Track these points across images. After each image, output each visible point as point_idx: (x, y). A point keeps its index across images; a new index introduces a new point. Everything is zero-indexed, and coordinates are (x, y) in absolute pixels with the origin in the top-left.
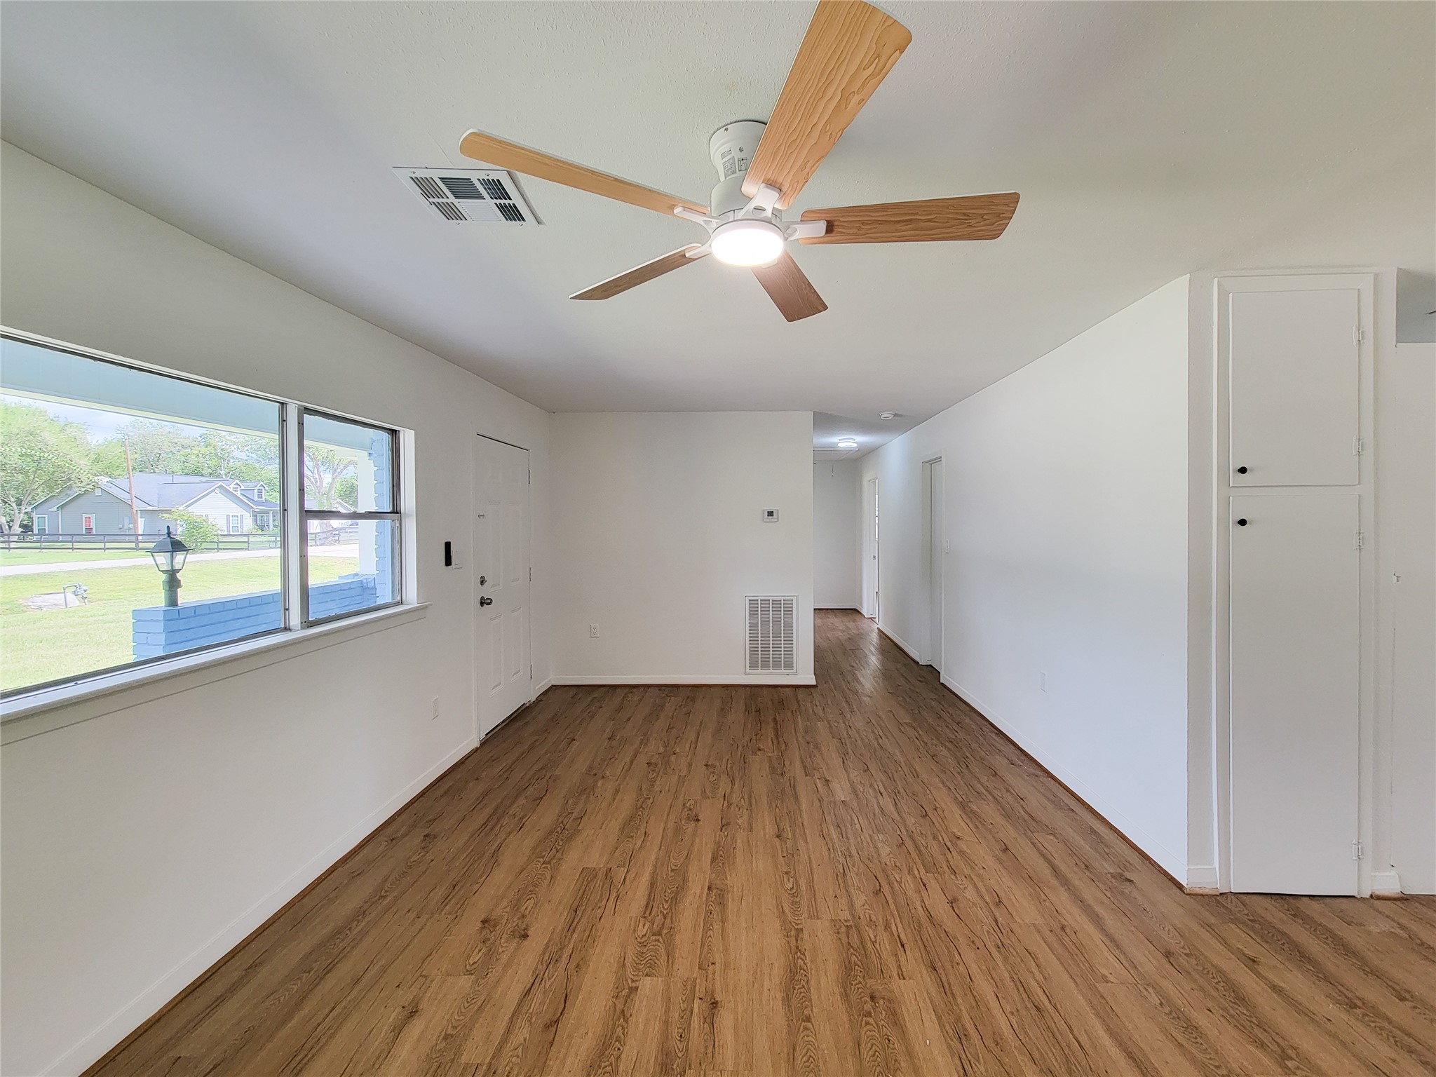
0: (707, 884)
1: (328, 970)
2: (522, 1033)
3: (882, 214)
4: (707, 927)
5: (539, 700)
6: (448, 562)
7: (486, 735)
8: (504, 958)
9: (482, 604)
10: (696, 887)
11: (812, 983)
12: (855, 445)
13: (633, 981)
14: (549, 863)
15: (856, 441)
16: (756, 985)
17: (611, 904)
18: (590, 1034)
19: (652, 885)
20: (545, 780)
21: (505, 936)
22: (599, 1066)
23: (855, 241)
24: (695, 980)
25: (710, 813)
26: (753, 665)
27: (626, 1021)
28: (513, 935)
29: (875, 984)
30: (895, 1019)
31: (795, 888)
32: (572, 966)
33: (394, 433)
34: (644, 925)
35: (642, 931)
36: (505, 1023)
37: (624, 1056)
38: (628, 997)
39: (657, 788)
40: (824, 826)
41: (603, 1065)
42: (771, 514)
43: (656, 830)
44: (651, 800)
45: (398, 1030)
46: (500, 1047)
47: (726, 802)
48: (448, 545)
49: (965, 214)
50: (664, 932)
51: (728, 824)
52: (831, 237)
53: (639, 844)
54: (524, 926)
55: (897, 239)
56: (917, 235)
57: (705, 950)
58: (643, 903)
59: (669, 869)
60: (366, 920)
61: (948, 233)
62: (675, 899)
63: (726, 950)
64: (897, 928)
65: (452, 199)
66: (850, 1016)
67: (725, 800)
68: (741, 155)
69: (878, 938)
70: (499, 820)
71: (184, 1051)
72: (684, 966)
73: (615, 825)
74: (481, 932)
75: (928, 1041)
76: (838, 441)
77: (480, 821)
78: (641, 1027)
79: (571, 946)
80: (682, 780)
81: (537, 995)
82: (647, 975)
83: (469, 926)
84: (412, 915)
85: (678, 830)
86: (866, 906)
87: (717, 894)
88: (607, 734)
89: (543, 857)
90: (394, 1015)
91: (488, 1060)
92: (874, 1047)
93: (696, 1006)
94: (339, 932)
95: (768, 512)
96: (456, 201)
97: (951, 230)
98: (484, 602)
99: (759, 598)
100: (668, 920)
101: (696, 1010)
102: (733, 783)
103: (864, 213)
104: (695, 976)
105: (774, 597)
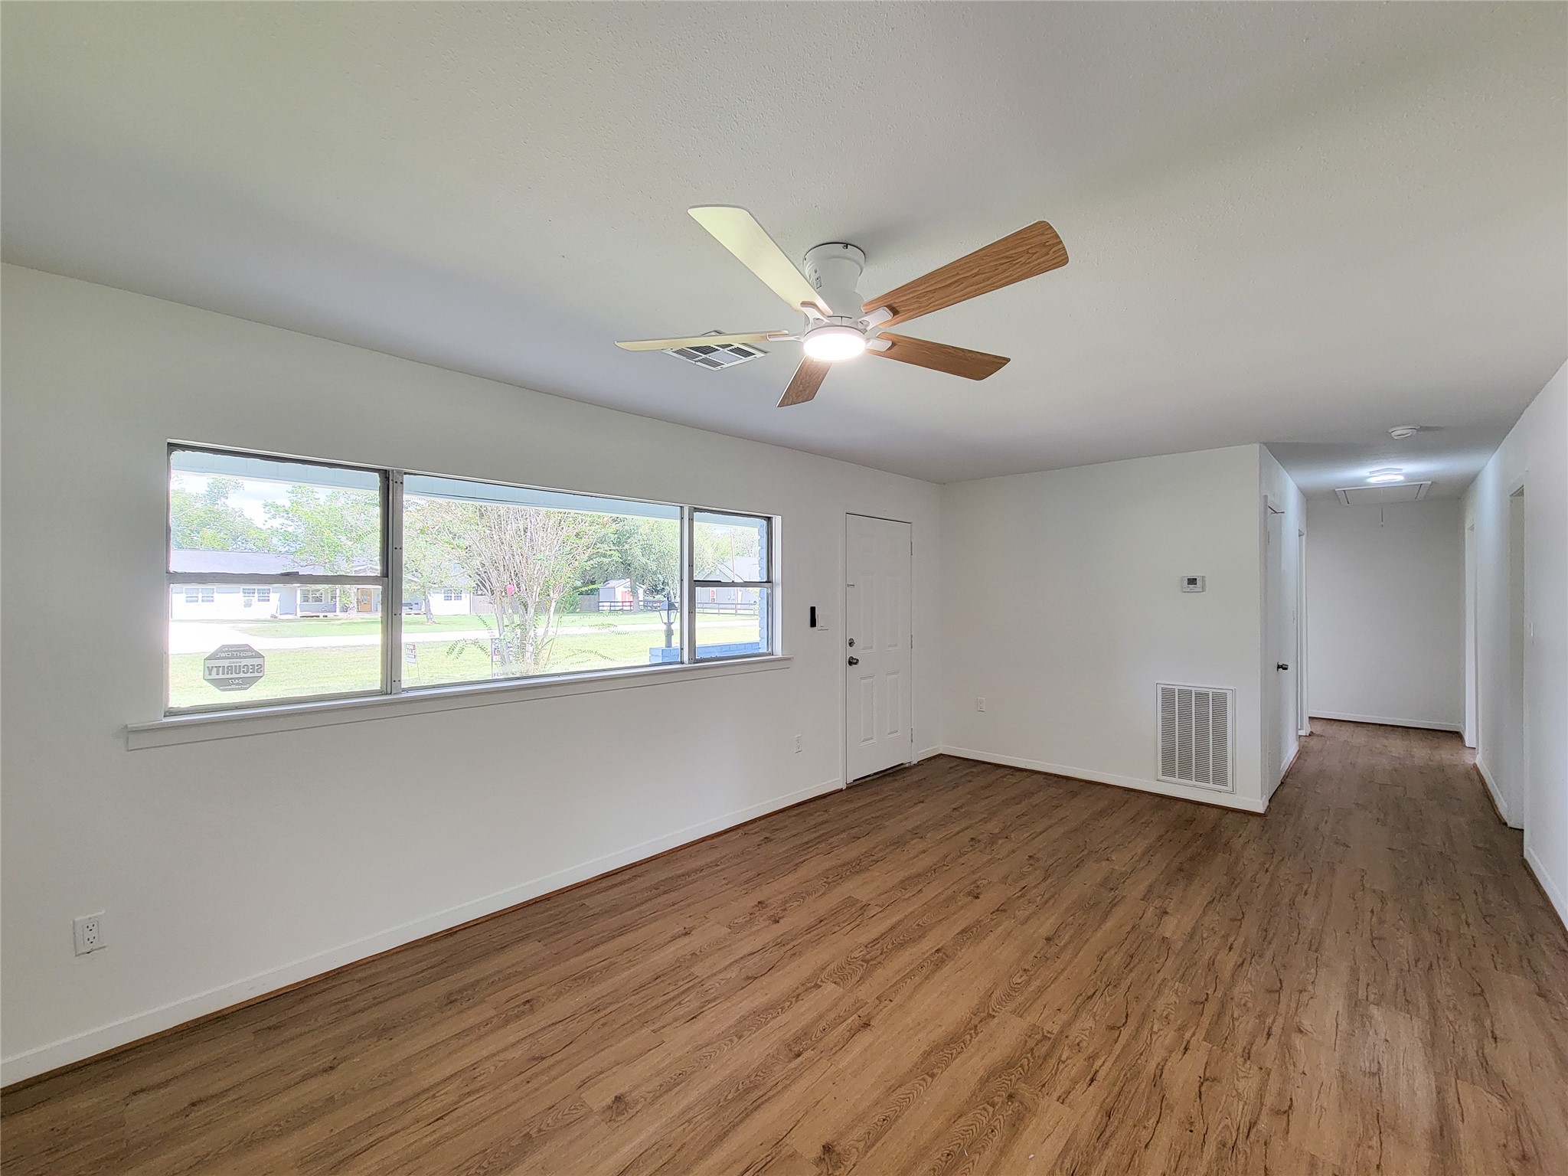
0: (939, 946)
1: (665, 893)
2: (732, 974)
3: (926, 285)
4: (910, 975)
5: (920, 763)
6: (813, 624)
7: (855, 781)
8: (755, 928)
9: (850, 663)
10: (927, 945)
11: (963, 1056)
12: (1401, 478)
13: (822, 981)
14: (829, 883)
15: (1404, 471)
16: (911, 1031)
17: (849, 928)
18: (768, 996)
19: (893, 928)
20: (873, 826)
21: (765, 917)
22: (759, 1016)
23: (926, 312)
24: (867, 1003)
25: (991, 898)
26: (1168, 770)
27: (796, 1001)
28: (769, 918)
29: (1025, 1090)
30: (1016, 1124)
31: (1022, 985)
32: (790, 953)
33: (769, 519)
34: (862, 951)
35: (856, 954)
36: (726, 963)
37: (778, 1019)
38: (810, 988)
39: (961, 860)
40: (1112, 952)
41: (762, 1016)
42: (1192, 581)
43: (931, 892)
44: (948, 867)
45: (674, 938)
46: (714, 975)
47: (1020, 893)
48: (813, 610)
49: (1007, 257)
50: (870, 964)
51: (1004, 911)
52: (899, 318)
53: (906, 897)
54: (781, 916)
55: (963, 298)
56: (978, 289)
57: (894, 988)
58: (874, 937)
59: (917, 923)
60: (701, 874)
61: (1007, 277)
62: (902, 945)
63: (910, 998)
64: (1103, 1065)
65: (704, 356)
66: (973, 1095)
67: (1021, 891)
68: (817, 275)
69: (1069, 1061)
70: (818, 842)
71: (587, 902)
72: (867, 991)
73: (901, 875)
74: (753, 907)
75: (1032, 1156)
76: (1368, 474)
77: (806, 839)
78: (803, 1010)
79: (800, 941)
80: (991, 862)
81: (757, 958)
82: (835, 983)
83: (751, 901)
84: (724, 882)
85: (952, 898)
86: (1087, 1033)
87: (941, 957)
88: (953, 806)
89: (827, 878)
90: (679, 929)
91: (704, 977)
92: (973, 1127)
93: (851, 1019)
94: (683, 875)
95: (1188, 579)
96: (707, 356)
97: (1008, 274)
98: (852, 662)
99: (1177, 688)
100: (883, 957)
101: (849, 1021)
102: (1044, 879)
103: (909, 291)
104: (869, 1001)
105: (1199, 689)
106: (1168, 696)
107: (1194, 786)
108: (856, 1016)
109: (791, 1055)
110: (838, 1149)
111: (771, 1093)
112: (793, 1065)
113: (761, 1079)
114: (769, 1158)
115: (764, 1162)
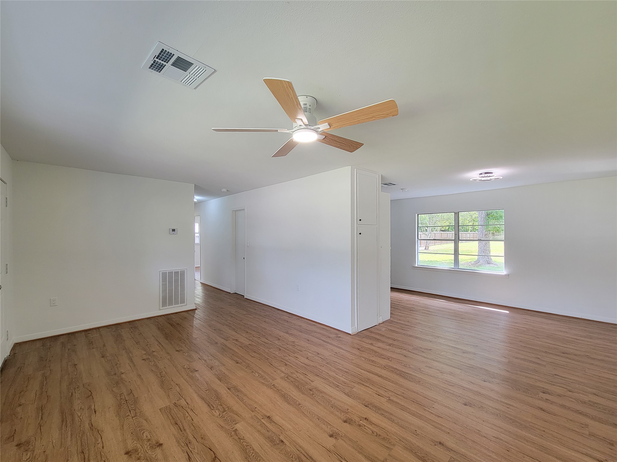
0: (226, 388)
4: (241, 400)
10: (223, 391)
11: (291, 396)
13: (232, 429)
14: (136, 416)
16: (276, 405)
17: (191, 413)
18: (234, 451)
19: (203, 399)
24: (255, 415)
26: (164, 305)
27: (244, 440)
28: (153, 448)
32: (199, 439)
34: (215, 412)
35: (217, 414)
37: (254, 448)
38: (236, 433)
39: (161, 367)
40: (250, 354)
42: (174, 230)
44: (164, 372)
50: (227, 409)
51: (212, 367)
53: (178, 389)
54: (155, 442)
57: (249, 406)
58: (206, 406)
59: (204, 391)
62: (219, 398)
63: (255, 402)
64: (300, 371)
67: (201, 360)
68: (310, 107)
69: (297, 376)
72: (246, 414)
74: (131, 458)
78: (251, 438)
79: (190, 435)
80: (171, 360)
81: (195, 456)
82: (235, 424)
85: (191, 377)
86: (286, 370)
87: (234, 389)
89: (128, 416)
99: (167, 272)
100: (224, 405)
101: (264, 422)
104: (253, 415)
105: (175, 271)
106: (164, 274)
107: (174, 307)
108: (262, 420)
109: (281, 444)
110: (331, 433)
111: (303, 452)
112: (287, 443)
113: (294, 456)
114: (336, 454)
115: (338, 456)
